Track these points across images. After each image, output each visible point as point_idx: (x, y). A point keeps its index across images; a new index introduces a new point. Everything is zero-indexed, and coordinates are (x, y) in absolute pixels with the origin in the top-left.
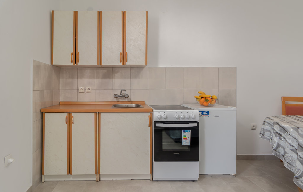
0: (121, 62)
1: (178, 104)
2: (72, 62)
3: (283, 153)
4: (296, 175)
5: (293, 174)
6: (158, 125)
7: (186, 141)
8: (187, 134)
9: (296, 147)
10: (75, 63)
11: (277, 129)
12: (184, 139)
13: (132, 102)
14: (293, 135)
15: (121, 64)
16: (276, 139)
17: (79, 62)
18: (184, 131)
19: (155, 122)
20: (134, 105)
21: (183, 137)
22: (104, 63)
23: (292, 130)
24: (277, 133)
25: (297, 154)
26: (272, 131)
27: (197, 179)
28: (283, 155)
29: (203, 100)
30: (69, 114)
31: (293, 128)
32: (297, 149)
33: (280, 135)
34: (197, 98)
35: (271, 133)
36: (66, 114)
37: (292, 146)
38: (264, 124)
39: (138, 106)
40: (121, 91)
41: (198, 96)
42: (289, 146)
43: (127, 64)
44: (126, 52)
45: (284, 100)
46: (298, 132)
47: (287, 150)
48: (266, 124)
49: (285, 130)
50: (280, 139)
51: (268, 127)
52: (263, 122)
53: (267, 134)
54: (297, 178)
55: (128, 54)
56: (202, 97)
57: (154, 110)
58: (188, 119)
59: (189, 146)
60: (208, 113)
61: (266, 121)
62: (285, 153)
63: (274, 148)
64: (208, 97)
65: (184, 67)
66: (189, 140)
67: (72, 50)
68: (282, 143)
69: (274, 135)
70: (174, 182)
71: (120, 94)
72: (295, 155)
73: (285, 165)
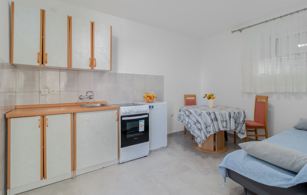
0: (90, 66)
1: (131, 102)
2: (38, 62)
3: (190, 126)
4: (196, 137)
5: (195, 137)
6: (124, 119)
7: (142, 129)
8: (142, 123)
9: (196, 122)
10: (42, 63)
11: (187, 113)
12: (141, 127)
13: (96, 103)
14: (194, 115)
15: (90, 68)
16: (187, 119)
17: (46, 63)
18: (140, 121)
19: (121, 116)
20: (99, 105)
21: (140, 126)
22: (74, 66)
23: (194, 113)
24: (187, 115)
25: (196, 125)
26: (185, 115)
27: (148, 155)
28: (190, 128)
29: (148, 98)
30: (42, 117)
31: (194, 111)
32: (196, 123)
33: (189, 116)
34: (144, 97)
35: (184, 116)
36: (39, 118)
37: (194, 121)
38: (179, 111)
39: (102, 105)
40: (87, 93)
41: (145, 95)
42: (193, 121)
43: (95, 68)
44: (95, 58)
45: (186, 96)
46: (196, 113)
47: (192, 124)
48: (181, 111)
49: (191, 113)
50: (189, 119)
51: (182, 113)
52: (179, 110)
53: (182, 117)
54: (196, 138)
55: (97, 60)
56: (148, 96)
57: (121, 107)
58: (143, 112)
59: (143, 132)
60: (153, 107)
61: (182, 109)
62: (191, 126)
63: (186, 124)
64: (151, 96)
65: (134, 73)
66: (143, 127)
67: (38, 50)
68: (190, 121)
69: (186, 117)
70: (134, 161)
71: (86, 96)
72: (195, 126)
73: (192, 133)
